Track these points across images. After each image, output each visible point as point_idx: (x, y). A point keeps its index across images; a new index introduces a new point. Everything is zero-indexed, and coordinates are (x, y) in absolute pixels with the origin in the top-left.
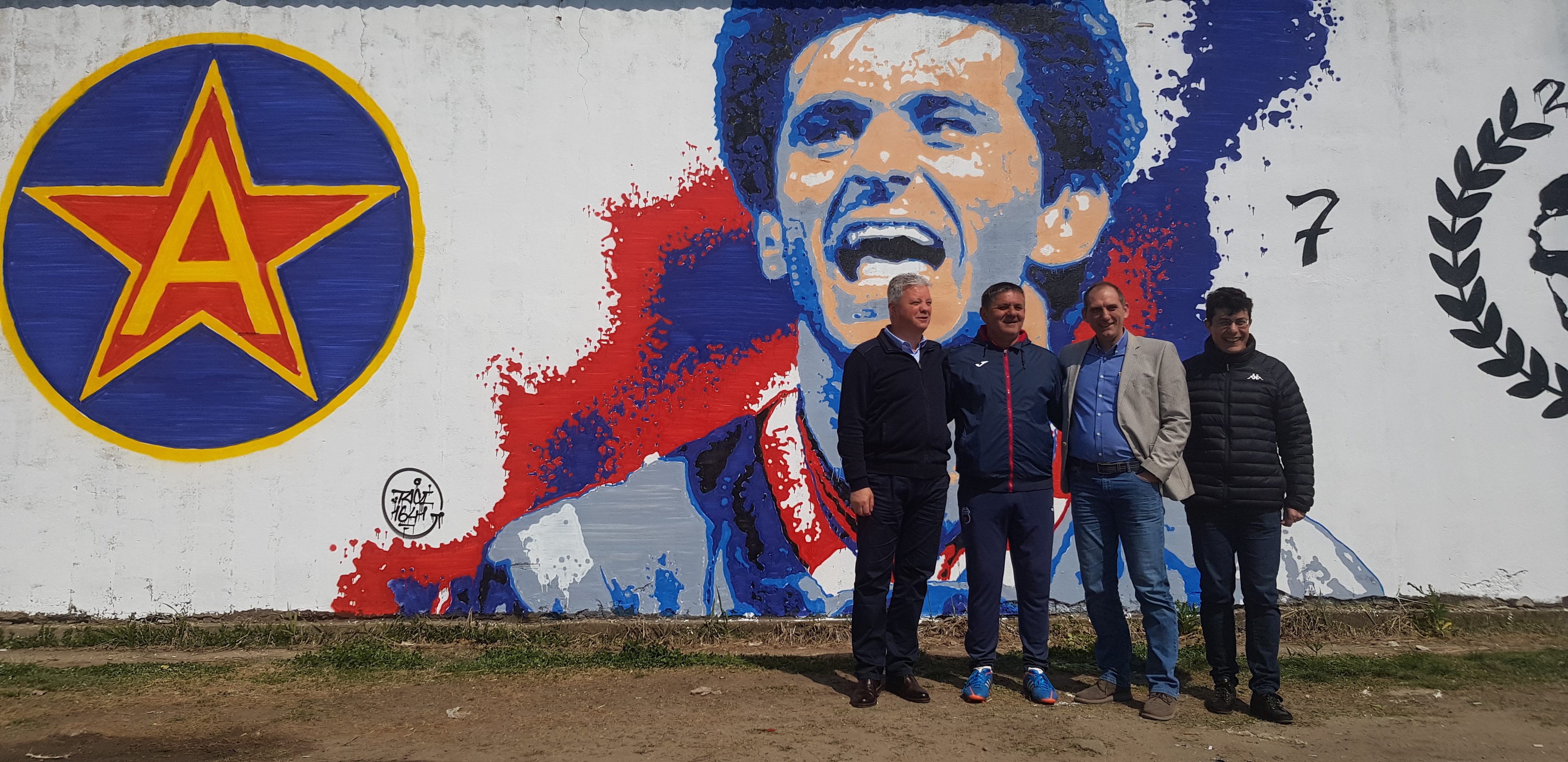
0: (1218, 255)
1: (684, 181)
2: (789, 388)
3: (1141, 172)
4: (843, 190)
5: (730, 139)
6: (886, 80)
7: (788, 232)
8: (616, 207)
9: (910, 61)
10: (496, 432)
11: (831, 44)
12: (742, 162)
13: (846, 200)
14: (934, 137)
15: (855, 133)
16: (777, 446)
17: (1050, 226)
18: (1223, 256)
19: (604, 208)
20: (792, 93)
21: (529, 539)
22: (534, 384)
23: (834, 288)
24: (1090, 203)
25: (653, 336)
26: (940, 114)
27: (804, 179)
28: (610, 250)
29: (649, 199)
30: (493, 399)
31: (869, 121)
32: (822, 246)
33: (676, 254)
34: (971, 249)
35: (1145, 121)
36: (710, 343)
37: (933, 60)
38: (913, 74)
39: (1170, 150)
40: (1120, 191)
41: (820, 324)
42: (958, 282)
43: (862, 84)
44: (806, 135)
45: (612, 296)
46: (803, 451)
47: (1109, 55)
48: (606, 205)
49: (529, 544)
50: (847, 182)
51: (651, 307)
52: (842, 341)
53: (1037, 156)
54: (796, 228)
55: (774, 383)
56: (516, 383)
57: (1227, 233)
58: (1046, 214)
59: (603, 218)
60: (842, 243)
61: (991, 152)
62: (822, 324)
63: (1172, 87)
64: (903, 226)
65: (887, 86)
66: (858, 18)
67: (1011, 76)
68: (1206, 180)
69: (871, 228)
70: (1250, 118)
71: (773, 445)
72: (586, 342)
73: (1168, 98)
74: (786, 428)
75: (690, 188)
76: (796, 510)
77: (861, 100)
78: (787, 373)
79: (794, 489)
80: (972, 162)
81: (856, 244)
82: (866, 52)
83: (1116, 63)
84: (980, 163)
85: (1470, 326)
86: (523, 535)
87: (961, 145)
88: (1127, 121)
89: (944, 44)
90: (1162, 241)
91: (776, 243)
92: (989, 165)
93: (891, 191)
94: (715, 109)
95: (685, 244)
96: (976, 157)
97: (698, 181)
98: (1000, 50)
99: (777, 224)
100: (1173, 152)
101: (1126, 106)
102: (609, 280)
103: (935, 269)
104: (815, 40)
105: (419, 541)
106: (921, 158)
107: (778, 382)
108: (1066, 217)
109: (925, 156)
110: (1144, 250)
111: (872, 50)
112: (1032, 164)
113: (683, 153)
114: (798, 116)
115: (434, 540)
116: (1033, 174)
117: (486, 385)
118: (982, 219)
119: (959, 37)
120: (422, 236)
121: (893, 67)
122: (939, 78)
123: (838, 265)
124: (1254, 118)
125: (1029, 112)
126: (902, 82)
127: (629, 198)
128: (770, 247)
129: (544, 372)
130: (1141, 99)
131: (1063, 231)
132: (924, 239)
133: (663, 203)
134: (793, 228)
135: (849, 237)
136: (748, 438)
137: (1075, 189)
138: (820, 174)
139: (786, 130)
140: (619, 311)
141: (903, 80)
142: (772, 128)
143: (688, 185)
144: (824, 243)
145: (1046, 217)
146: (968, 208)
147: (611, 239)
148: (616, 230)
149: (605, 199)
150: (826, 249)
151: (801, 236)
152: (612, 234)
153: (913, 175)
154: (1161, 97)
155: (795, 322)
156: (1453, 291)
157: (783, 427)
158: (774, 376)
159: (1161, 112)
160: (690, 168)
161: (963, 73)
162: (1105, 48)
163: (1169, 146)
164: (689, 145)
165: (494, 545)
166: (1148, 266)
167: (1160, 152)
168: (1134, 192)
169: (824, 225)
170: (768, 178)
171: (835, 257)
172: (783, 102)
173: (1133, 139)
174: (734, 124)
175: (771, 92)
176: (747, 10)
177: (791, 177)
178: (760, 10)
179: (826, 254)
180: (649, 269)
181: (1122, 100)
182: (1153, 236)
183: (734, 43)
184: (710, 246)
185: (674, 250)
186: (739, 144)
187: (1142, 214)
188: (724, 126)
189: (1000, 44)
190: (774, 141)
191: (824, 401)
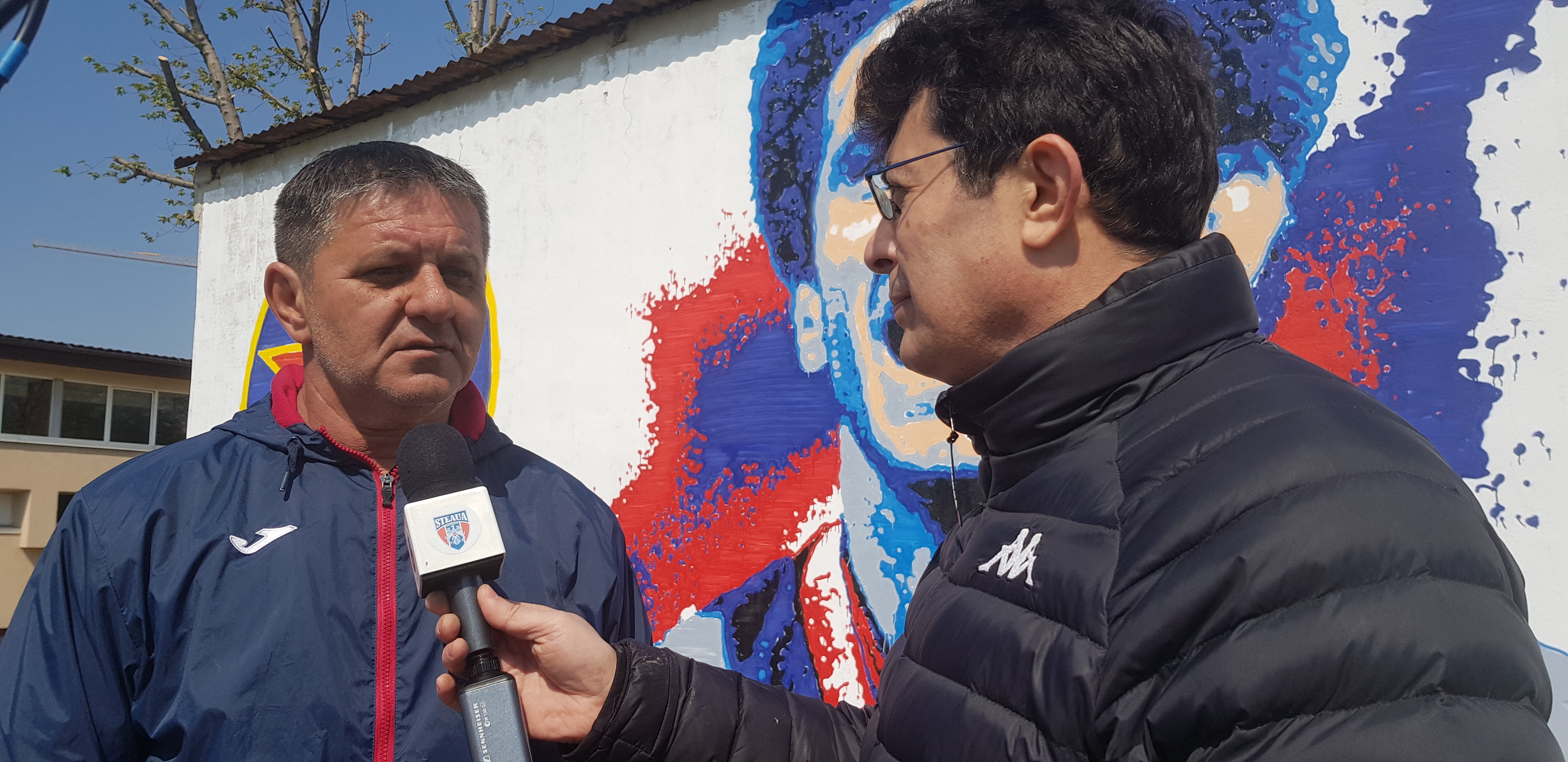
0: (1500, 253)
2: (831, 519)
3: (1341, 129)
5: (766, 196)
7: (828, 307)
16: (819, 601)
18: (1511, 253)
20: (832, 121)
23: (882, 377)
24: (1251, 197)
25: (688, 457)
27: (845, 232)
28: (650, 354)
29: (686, 287)
32: (867, 320)
33: (709, 351)
35: (1344, 40)
36: (745, 462)
39: (1394, 80)
40: (1303, 167)
41: (865, 429)
44: (848, 174)
45: (651, 411)
46: (849, 607)
48: (646, 301)
51: (687, 421)
52: (893, 452)
55: (814, 513)
57: (1517, 210)
59: (645, 317)
62: (868, 429)
68: (1467, 119)
71: (815, 598)
72: (627, 469)
74: (828, 576)
75: (726, 266)
76: (841, 692)
78: (829, 498)
79: (839, 662)
88: (1311, 48)
90: (1385, 243)
91: (814, 323)
94: (751, 161)
95: (722, 336)
97: (733, 256)
99: (817, 297)
100: (1400, 84)
101: (1309, 23)
102: (648, 391)
104: (857, 44)
107: (818, 512)
113: (719, 224)
114: (838, 152)
123: (886, 344)
127: (667, 289)
128: (808, 329)
133: (700, 289)
134: (834, 301)
136: (787, 588)
137: (1225, 178)
138: (866, 221)
139: (826, 170)
140: (657, 429)
142: (811, 172)
144: (870, 316)
147: (651, 341)
148: (655, 330)
149: (645, 294)
150: (872, 324)
151: (843, 310)
152: (653, 336)
155: (835, 427)
157: (825, 574)
158: (813, 503)
159: (1374, 16)
163: (1393, 74)
164: (725, 213)
166: (1359, 290)
167: (1374, 87)
168: (1329, 165)
169: (869, 291)
170: (805, 239)
171: (883, 333)
172: (822, 136)
173: (1324, 75)
174: (770, 176)
175: (809, 125)
176: (784, 27)
177: (831, 233)
178: (797, 22)
179: (872, 329)
180: (686, 374)
181: (1303, 14)
182: (1367, 236)
183: (769, 73)
184: (745, 337)
185: (709, 347)
186: (775, 200)
187: (1345, 201)
188: (760, 181)
190: (812, 188)
191: (872, 537)
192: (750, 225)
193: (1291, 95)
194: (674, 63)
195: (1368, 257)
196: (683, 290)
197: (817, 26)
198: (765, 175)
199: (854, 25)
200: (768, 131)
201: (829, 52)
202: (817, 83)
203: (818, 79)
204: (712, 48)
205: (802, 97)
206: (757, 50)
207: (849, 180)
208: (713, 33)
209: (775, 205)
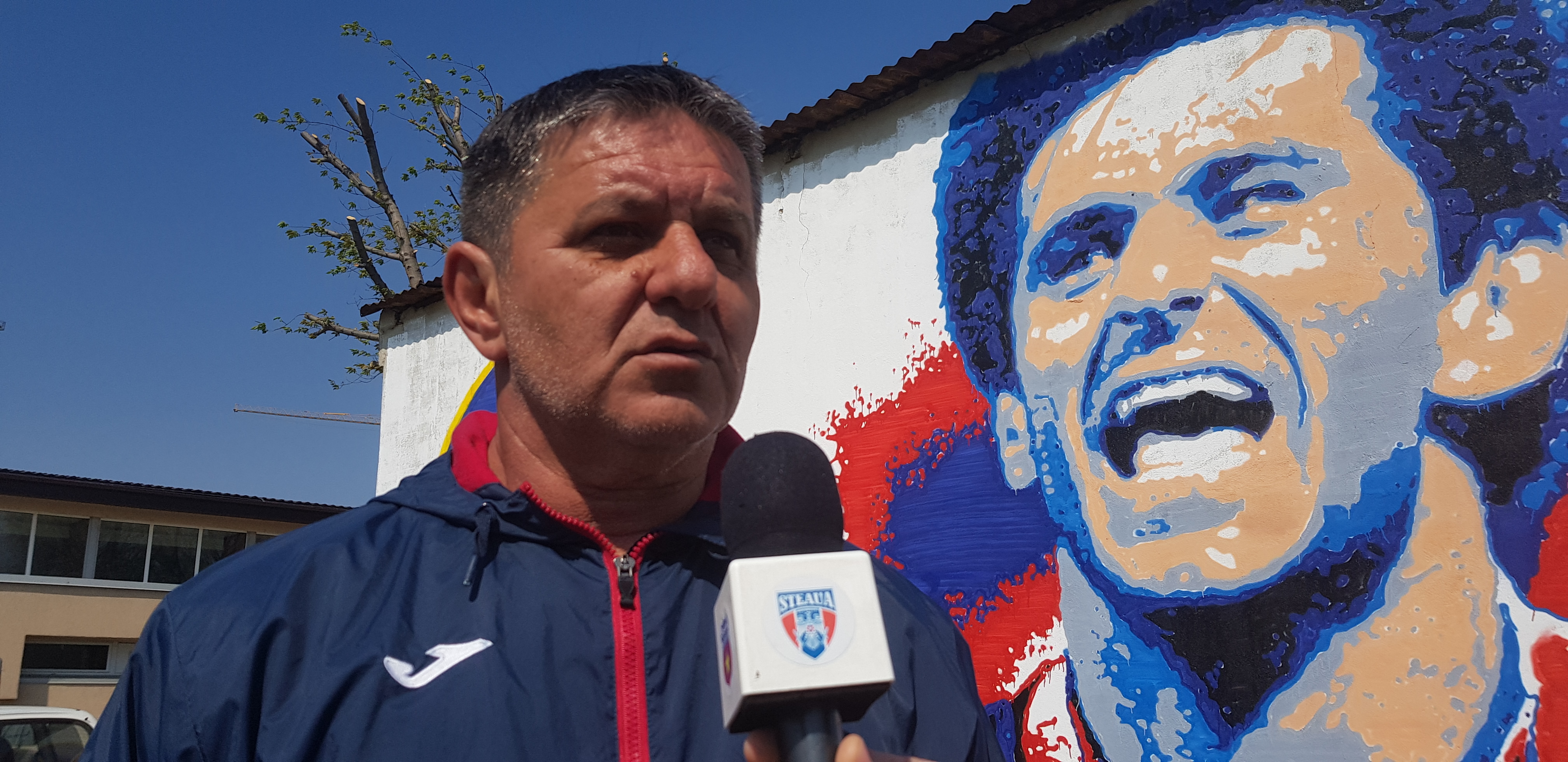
1: (908, 371)
2: (1053, 656)
4: (1104, 339)
5: (956, 302)
6: (1153, 158)
7: (1034, 417)
8: (841, 421)
11: (1073, 132)
12: (972, 329)
13: (1109, 353)
14: (1235, 222)
15: (1114, 248)
16: (1044, 751)
17: (1464, 325)
19: (828, 425)
20: (1027, 218)
23: (1104, 492)
24: (1543, 265)
26: (1240, 184)
27: (1050, 334)
29: (873, 403)
31: (1134, 224)
32: (1081, 429)
33: (902, 471)
34: (1318, 393)
36: (948, 592)
37: (1221, 105)
38: (1193, 135)
41: (1086, 550)
42: (1300, 456)
43: (1119, 175)
44: (1048, 272)
46: (1082, 759)
48: (830, 420)
50: (1108, 325)
51: (880, 548)
52: (1122, 576)
53: (1422, 205)
54: (1045, 408)
55: (1032, 649)
58: (1454, 305)
59: (829, 438)
60: (1110, 419)
61: (1334, 221)
62: (1090, 551)
64: (1199, 376)
65: (1155, 166)
66: (1104, 83)
67: (1356, 85)
69: (1149, 387)
71: (1039, 748)
74: (1054, 721)
75: (915, 378)
77: (1117, 198)
78: (1049, 632)
80: (1302, 246)
81: (1130, 418)
82: (1121, 127)
84: (1317, 245)
87: (1282, 223)
89: (1234, 76)
91: (1019, 435)
92: (1334, 244)
93: (1174, 324)
94: (938, 267)
95: (914, 454)
96: (1309, 236)
97: (923, 367)
98: (1331, 50)
99: (1020, 406)
103: (1258, 437)
104: (1050, 136)
106: (1217, 260)
107: (1037, 648)
108: (1495, 301)
109: (1223, 256)
111: (1129, 121)
112: (1414, 222)
113: (906, 334)
114: (1037, 247)
116: (1417, 238)
118: (1333, 339)
119: (1259, 54)
121: (1162, 136)
122: (1234, 128)
123: (1106, 454)
125: (1396, 134)
126: (1177, 154)
127: (852, 406)
128: (1012, 442)
131: (1492, 329)
132: (1234, 391)
133: (888, 405)
134: (1041, 410)
135: (1117, 409)
136: (1005, 736)
137: (1507, 246)
138: (1071, 321)
139: (1023, 269)
141: (1178, 150)
142: (1006, 273)
143: (913, 375)
144: (1084, 423)
145: (1455, 310)
146: (1305, 324)
147: (837, 462)
148: (841, 450)
149: (829, 413)
150: (1086, 433)
151: (1051, 419)
152: (839, 457)
153: (1207, 291)
155: (1051, 549)
157: (1050, 719)
158: (1032, 638)
160: (914, 352)
161: (1272, 107)
164: (912, 322)
169: (1081, 397)
170: (1004, 344)
171: (1101, 442)
172: (1016, 234)
174: (960, 281)
175: (1001, 224)
176: (969, 126)
177: (1032, 336)
178: (982, 120)
179: (1087, 439)
180: (877, 496)
183: (954, 176)
184: (940, 453)
185: (901, 466)
186: (967, 306)
188: (949, 287)
189: (1329, 41)
190: (1008, 290)
191: (1104, 676)
192: (941, 333)
194: (851, 174)
196: (869, 406)
197: (1005, 121)
199: (1045, 118)
200: (956, 234)
201: (1019, 147)
202: (1009, 180)
203: (1009, 176)
204: (891, 155)
205: (991, 195)
206: (940, 152)
207: (1049, 279)
208: (892, 140)
209: (967, 310)
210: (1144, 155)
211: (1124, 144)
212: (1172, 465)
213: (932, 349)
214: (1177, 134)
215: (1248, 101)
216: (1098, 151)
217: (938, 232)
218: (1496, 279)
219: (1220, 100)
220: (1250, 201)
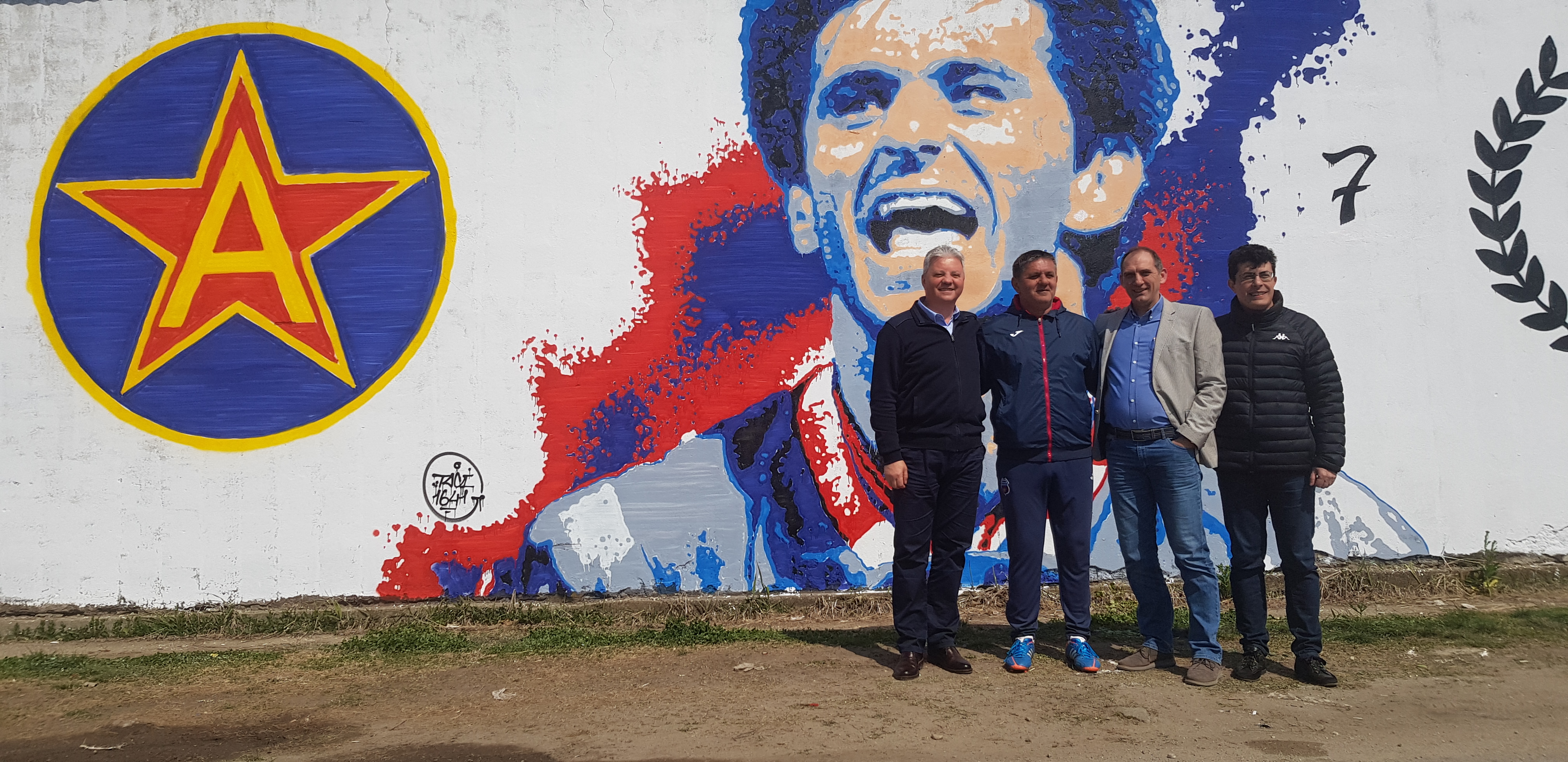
0: (1254, 215)
1: (713, 158)
2: (824, 362)
3: (1175, 134)
4: (873, 162)
5: (758, 113)
6: (913, 48)
7: (818, 206)
8: (646, 186)
9: (938, 29)
10: (534, 415)
11: (858, 13)
12: (771, 136)
13: (876, 172)
14: (964, 104)
15: (884, 102)
16: (814, 421)
17: (1083, 191)
18: (1259, 216)
19: (633, 187)
20: (819, 65)
21: (569, 520)
22: (569, 365)
23: (867, 261)
24: (1124, 167)
25: (687, 314)
26: (969, 81)
27: (833, 151)
28: (641, 229)
29: (679, 177)
30: (529, 381)
31: (898, 90)
32: (854, 219)
33: (706, 232)
34: (1004, 216)
35: (1177, 82)
36: (744, 319)
37: (961, 27)
38: (941, 41)
39: (1203, 111)
40: (1153, 153)
41: (853, 297)
42: (991, 251)
43: (890, 53)
44: (834, 107)
45: (644, 275)
46: (840, 425)
47: (1139, 16)
48: (635, 183)
49: (569, 524)
50: (876, 153)
51: (684, 285)
52: (876, 314)
53: (1068, 121)
54: (827, 202)
55: (808, 358)
56: (551, 364)
57: (1263, 193)
58: (1079, 180)
59: (633, 197)
60: (873, 214)
61: (1021, 118)
62: (855, 297)
63: (1204, 47)
64: (935, 196)
65: (915, 55)
67: (1040, 40)
68: (1240, 140)
69: (902, 199)
70: (1284, 76)
71: (810, 420)
72: (620, 322)
73: (1200, 58)
74: (822, 402)
75: (719, 164)
76: (834, 484)
77: (888, 69)
78: (822, 347)
79: (832, 463)
80: (1003, 129)
81: (888, 216)
82: (893, 21)
83: (1147, 25)
84: (1011, 130)
85: (1512, 280)
86: (563, 516)
87: (992, 112)
88: (1159, 83)
89: (971, 10)
90: (1196, 204)
91: (806, 217)
92: (1020, 132)
93: (921, 161)
94: (743, 83)
95: (716, 220)
96: (1006, 124)
97: (727, 157)
98: (1029, 14)
99: (808, 198)
100: (1206, 113)
101: (1158, 68)
102: (641, 259)
103: (968, 238)
104: (840, 10)
105: (460, 525)
106: (951, 126)
107: (813, 357)
108: (1099, 181)
109: (955, 124)
110: (1179, 212)
111: (899, 18)
112: (1063, 129)
113: (712, 129)
114: (826, 88)
115: (476, 523)
116: (1064, 139)
117: (522, 367)
118: (1015, 187)
119: (986, 2)
120: (454, 220)
121: (920, 35)
122: (967, 44)
123: (870, 237)
124: (1288, 76)
125: (1059, 76)
126: (930, 51)
127: (658, 176)
128: (801, 221)
129: (579, 354)
130: (1172, 59)
131: (1096, 196)
132: (956, 209)
133: (693, 180)
134: (824, 202)
135: (880, 209)
136: (784, 413)
137: (1108, 153)
138: (850, 146)
139: (814, 102)
140: (652, 290)
141: (931, 48)
142: (800, 101)
143: (717, 161)
144: (856, 215)
145: (1079, 182)
146: (1000, 175)
147: (642, 218)
148: (647, 209)
149: (634, 178)
150: (857, 221)
151: (832, 210)
152: (643, 213)
153: (944, 144)
154: (1193, 57)
155: (828, 296)
156: (1493, 245)
157: (819, 401)
158: (809, 351)
159: (1194, 72)
160: (719, 144)
161: (992, 39)
162: (1135, 9)
163: (1203, 107)
164: (717, 121)
165: (535, 526)
166: (1183, 229)
167: (1193, 114)
168: (1168, 155)
169: (855, 198)
170: (797, 151)
171: (867, 229)
172: (810, 74)
173: (1166, 101)
174: (762, 98)
175: (798, 64)
177: (820, 150)
179: (858, 226)
180: (680, 247)
181: (1154, 61)
182: (1188, 198)
183: (759, 16)
184: (740, 222)
185: (705, 227)
186: (767, 118)
187: (1177, 176)
188: (753, 101)
189: (1028, 8)
190: (802, 114)
191: (859, 374)
192: (743, 134)
193: (1148, 110)
195: (1188, 210)
198: (756, 97)
201: (815, 11)
202: (806, 33)
203: (806, 30)
205: (791, 41)
207: (835, 112)
209: (767, 121)
210: (908, 45)
211: (894, 33)
212: (914, 248)
213: (735, 144)
214: (931, 37)
215: (977, 30)
216: (875, 33)
217: (743, 57)
218: (1101, 170)
219: (960, 24)
220: (974, 94)
